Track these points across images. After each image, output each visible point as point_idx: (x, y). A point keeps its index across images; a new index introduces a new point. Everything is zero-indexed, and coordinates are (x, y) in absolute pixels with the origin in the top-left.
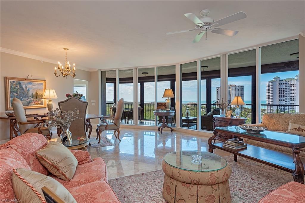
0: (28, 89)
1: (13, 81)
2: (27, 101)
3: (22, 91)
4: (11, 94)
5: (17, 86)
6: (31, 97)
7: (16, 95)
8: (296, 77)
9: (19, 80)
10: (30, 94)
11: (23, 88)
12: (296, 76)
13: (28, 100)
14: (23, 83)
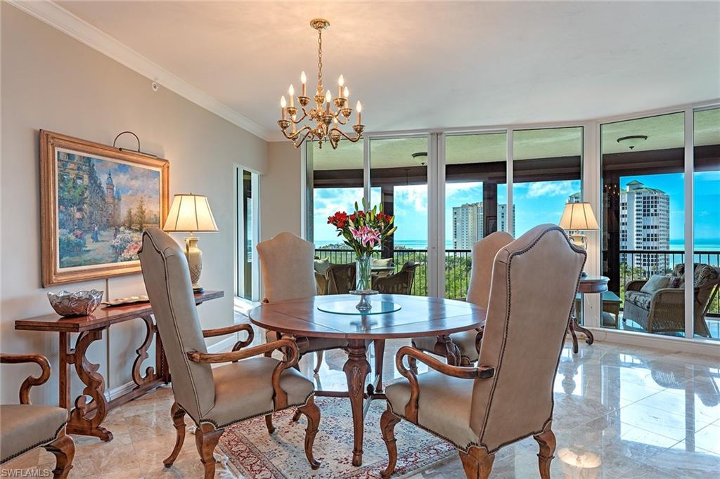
0: (118, 193)
1: (69, 154)
2: (114, 242)
3: (99, 202)
4: (60, 211)
5: (81, 178)
6: (124, 225)
7: (78, 215)
8: (628, 187)
9: (89, 149)
10: (123, 214)
11: (100, 186)
12: (628, 185)
13: (115, 236)
14: (99, 164)
